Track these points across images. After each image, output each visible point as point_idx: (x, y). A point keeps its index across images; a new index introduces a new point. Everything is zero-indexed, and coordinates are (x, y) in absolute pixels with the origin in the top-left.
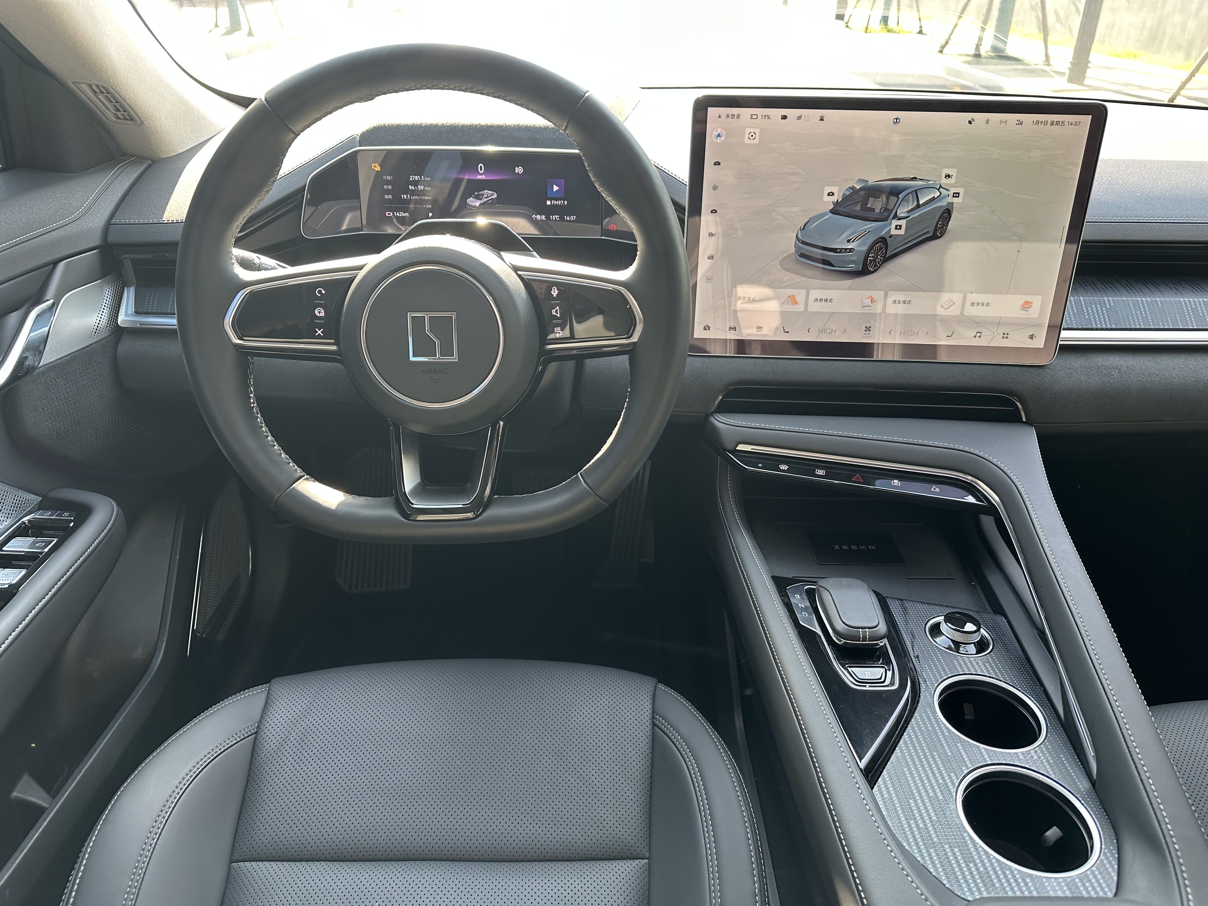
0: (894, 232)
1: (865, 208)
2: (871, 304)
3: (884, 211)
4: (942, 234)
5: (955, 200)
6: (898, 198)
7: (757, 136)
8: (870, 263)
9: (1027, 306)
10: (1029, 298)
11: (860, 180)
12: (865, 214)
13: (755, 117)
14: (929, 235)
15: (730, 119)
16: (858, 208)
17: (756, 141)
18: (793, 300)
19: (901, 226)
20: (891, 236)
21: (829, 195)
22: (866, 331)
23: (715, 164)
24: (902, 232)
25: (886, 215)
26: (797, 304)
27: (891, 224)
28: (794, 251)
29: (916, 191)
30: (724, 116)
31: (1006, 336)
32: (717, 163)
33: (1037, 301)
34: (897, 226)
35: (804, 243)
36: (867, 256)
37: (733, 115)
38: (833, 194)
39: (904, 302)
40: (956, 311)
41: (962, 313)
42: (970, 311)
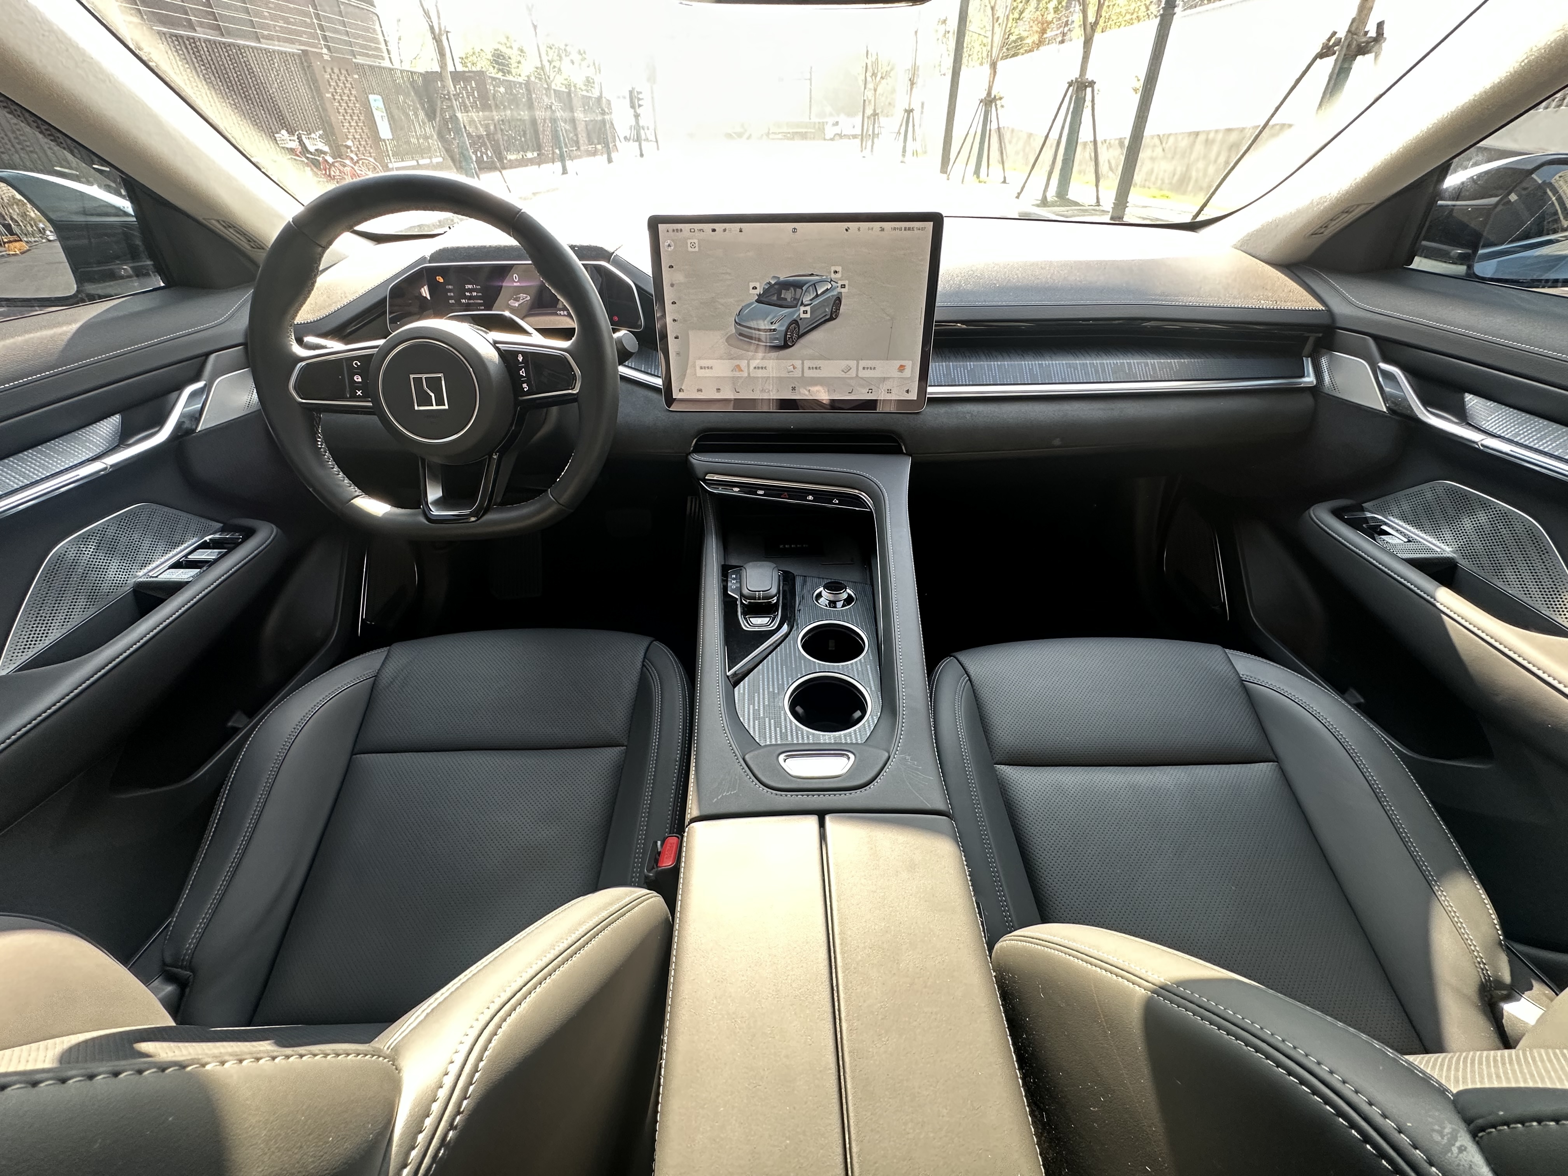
0: (802, 316)
1: (779, 298)
2: (793, 370)
3: (793, 300)
4: (837, 316)
5: (843, 290)
6: (802, 290)
7: (697, 245)
8: (789, 340)
9: (902, 368)
10: (903, 363)
11: (774, 277)
12: (780, 302)
13: (693, 230)
14: (827, 317)
15: (675, 232)
16: (775, 298)
17: (697, 249)
18: (738, 368)
19: (807, 311)
20: (801, 319)
21: (753, 288)
22: (792, 390)
23: (669, 267)
24: (808, 315)
25: (796, 303)
26: (742, 371)
27: (799, 310)
28: (735, 332)
29: (814, 284)
30: (670, 230)
31: (890, 391)
32: (671, 267)
33: (908, 364)
34: (804, 311)
35: (740, 325)
36: (786, 334)
37: (677, 230)
38: (756, 288)
39: (816, 368)
40: (852, 373)
41: (857, 375)
42: (863, 374)
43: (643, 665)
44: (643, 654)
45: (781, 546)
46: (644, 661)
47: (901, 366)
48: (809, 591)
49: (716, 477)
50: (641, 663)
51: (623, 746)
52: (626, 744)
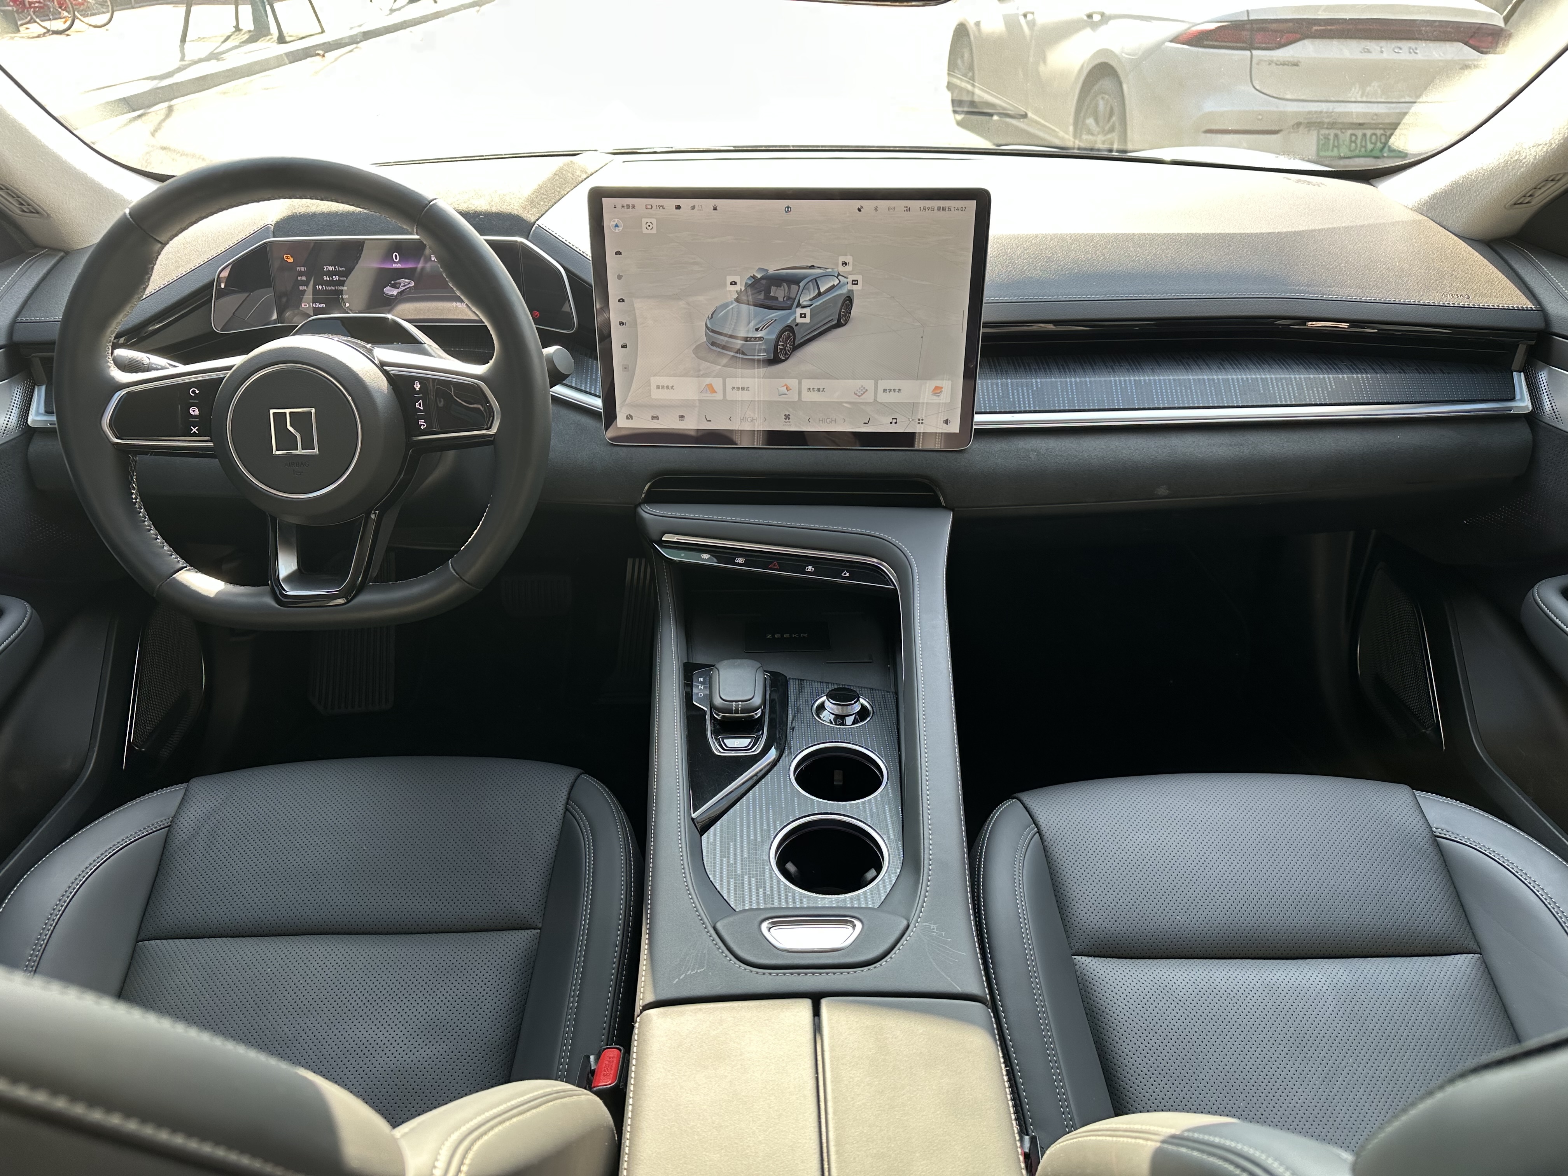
0: (799, 320)
1: (767, 296)
2: (787, 393)
3: (787, 300)
4: (847, 321)
5: (855, 287)
6: (799, 286)
7: (655, 226)
8: (781, 352)
9: (937, 391)
10: (939, 383)
11: (760, 270)
12: (769, 303)
13: (650, 207)
14: (834, 323)
15: (625, 210)
16: (762, 296)
17: (654, 231)
18: (711, 388)
19: (805, 314)
20: (797, 325)
21: (731, 284)
22: (785, 419)
23: (616, 254)
24: (807, 320)
25: (789, 304)
26: (716, 392)
27: (795, 312)
28: (705, 340)
29: (815, 279)
30: (619, 207)
31: (921, 421)
32: (618, 253)
33: (946, 385)
34: (801, 314)
35: (713, 331)
36: (776, 345)
37: (628, 206)
38: (736, 283)
39: (819, 390)
40: (869, 397)
41: (875, 400)
42: (883, 398)
43: (567, 810)
44: (566, 793)
45: (769, 636)
46: (567, 803)
47: (937, 388)
48: (807, 701)
49: (675, 538)
50: (563, 807)
51: (535, 929)
52: (540, 925)
